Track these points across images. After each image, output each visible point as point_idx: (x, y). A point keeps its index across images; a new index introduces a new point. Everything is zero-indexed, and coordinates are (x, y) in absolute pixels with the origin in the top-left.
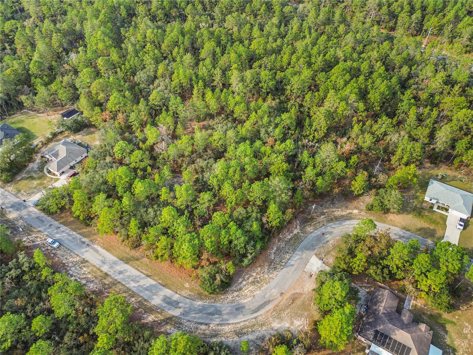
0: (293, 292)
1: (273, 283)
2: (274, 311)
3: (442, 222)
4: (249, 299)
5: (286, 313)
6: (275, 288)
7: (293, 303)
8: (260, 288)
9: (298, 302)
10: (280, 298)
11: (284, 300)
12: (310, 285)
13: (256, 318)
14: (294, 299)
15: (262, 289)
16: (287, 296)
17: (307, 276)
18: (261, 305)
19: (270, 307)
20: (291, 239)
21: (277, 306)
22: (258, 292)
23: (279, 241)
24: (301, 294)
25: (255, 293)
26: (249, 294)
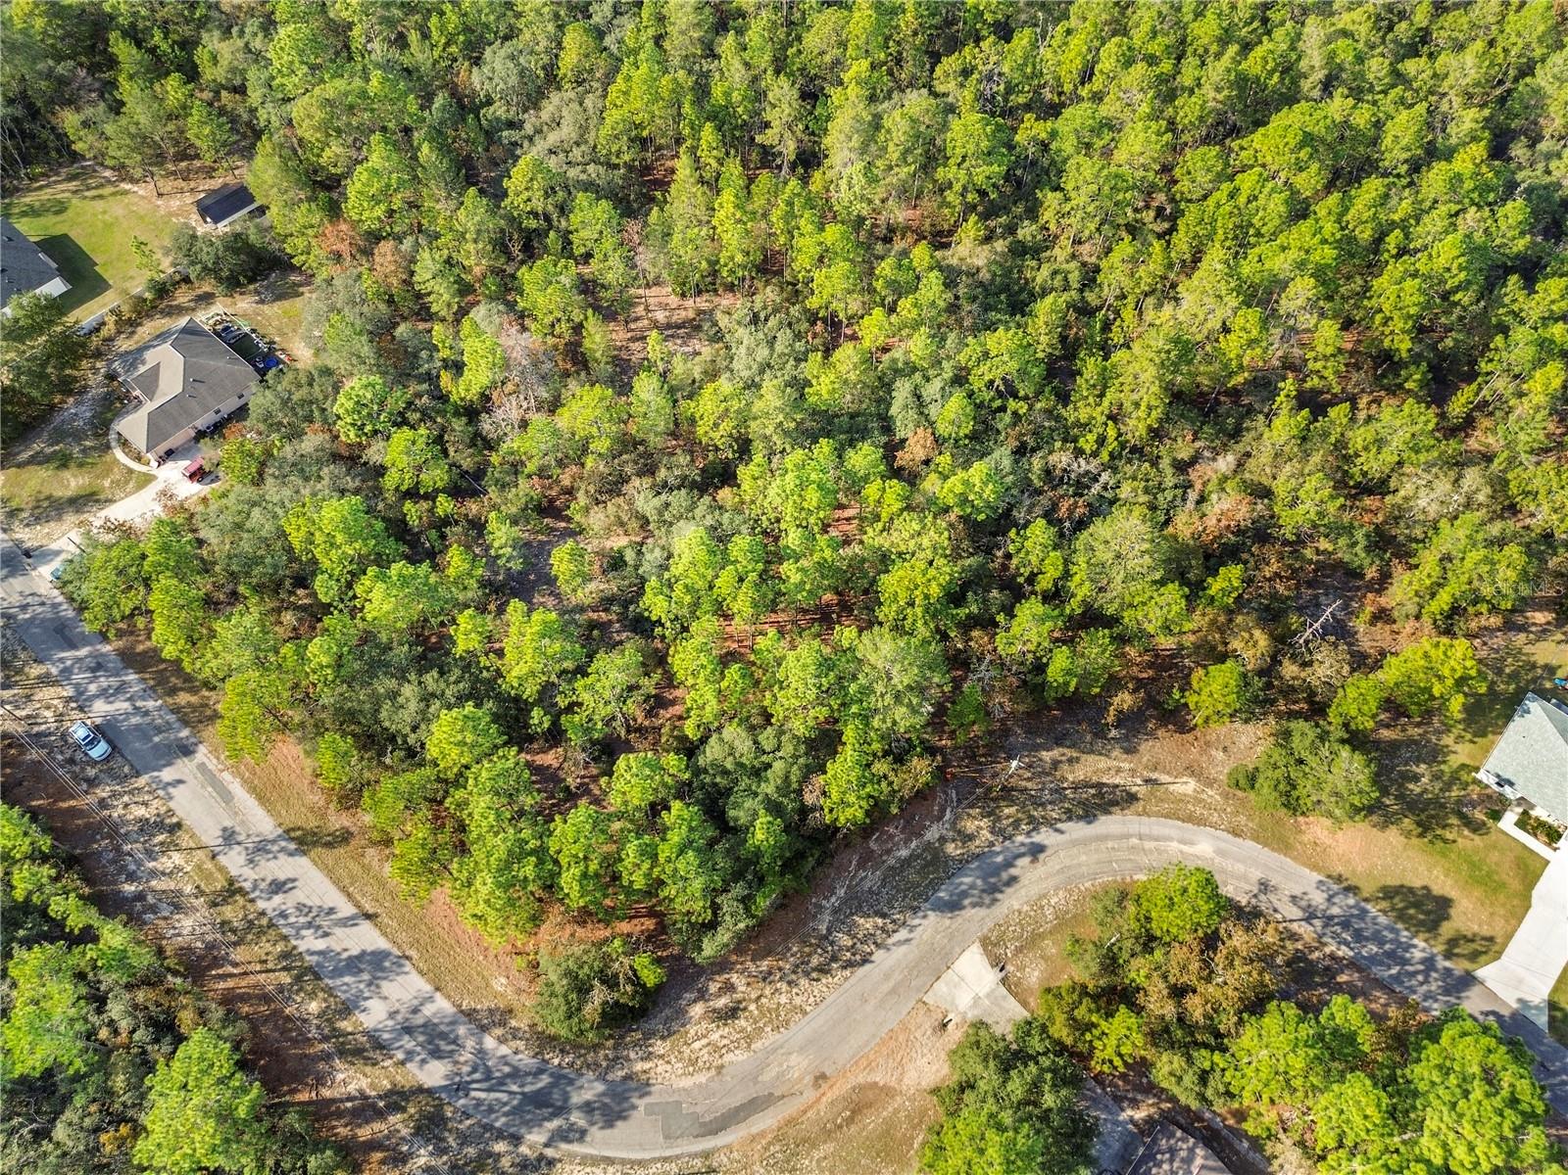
0: (861, 1079)
1: (801, 1029)
2: (777, 1139)
3: (1515, 885)
4: (702, 1078)
5: (816, 1154)
6: (802, 1049)
7: (850, 1121)
8: (749, 1039)
9: (871, 1122)
10: (810, 1095)
11: (822, 1107)
12: (929, 1066)
13: (706, 1155)
14: (859, 1104)
15: (757, 1045)
16: (838, 1090)
17: (928, 1026)
18: (738, 1110)
19: (765, 1122)
20: (906, 863)
21: (791, 1122)
22: (737, 1057)
23: (861, 865)
24: (888, 1092)
25: (729, 1058)
26: (705, 1055)
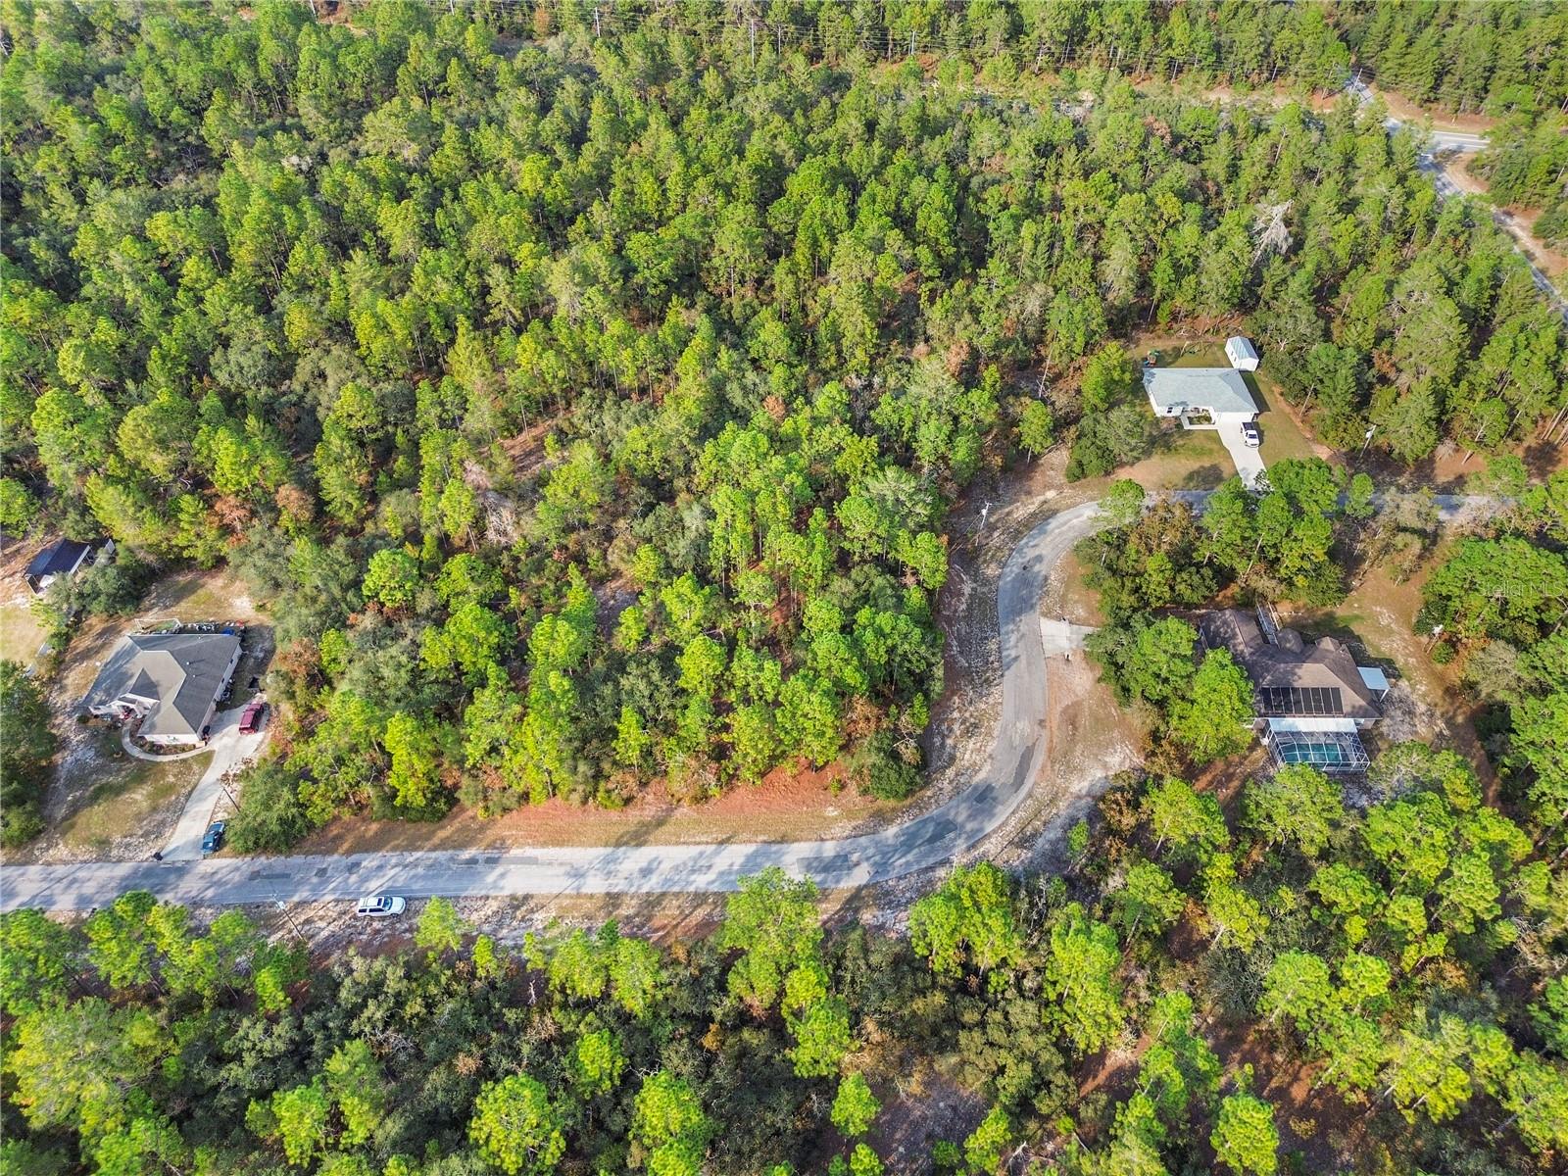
0: (1059, 709)
1: (1007, 711)
2: (1053, 763)
3: (1215, 447)
4: (987, 767)
5: (1078, 753)
6: (1018, 718)
7: (1075, 728)
8: (989, 734)
9: (1084, 721)
10: (1045, 733)
11: (1056, 732)
12: (1083, 681)
13: (1030, 795)
14: (1071, 718)
15: (996, 733)
16: (1055, 720)
17: (1062, 665)
18: (1021, 765)
19: (1039, 759)
20: (970, 608)
21: (1050, 750)
22: (991, 746)
23: (950, 626)
24: (1077, 704)
25: (989, 749)
26: (977, 758)
